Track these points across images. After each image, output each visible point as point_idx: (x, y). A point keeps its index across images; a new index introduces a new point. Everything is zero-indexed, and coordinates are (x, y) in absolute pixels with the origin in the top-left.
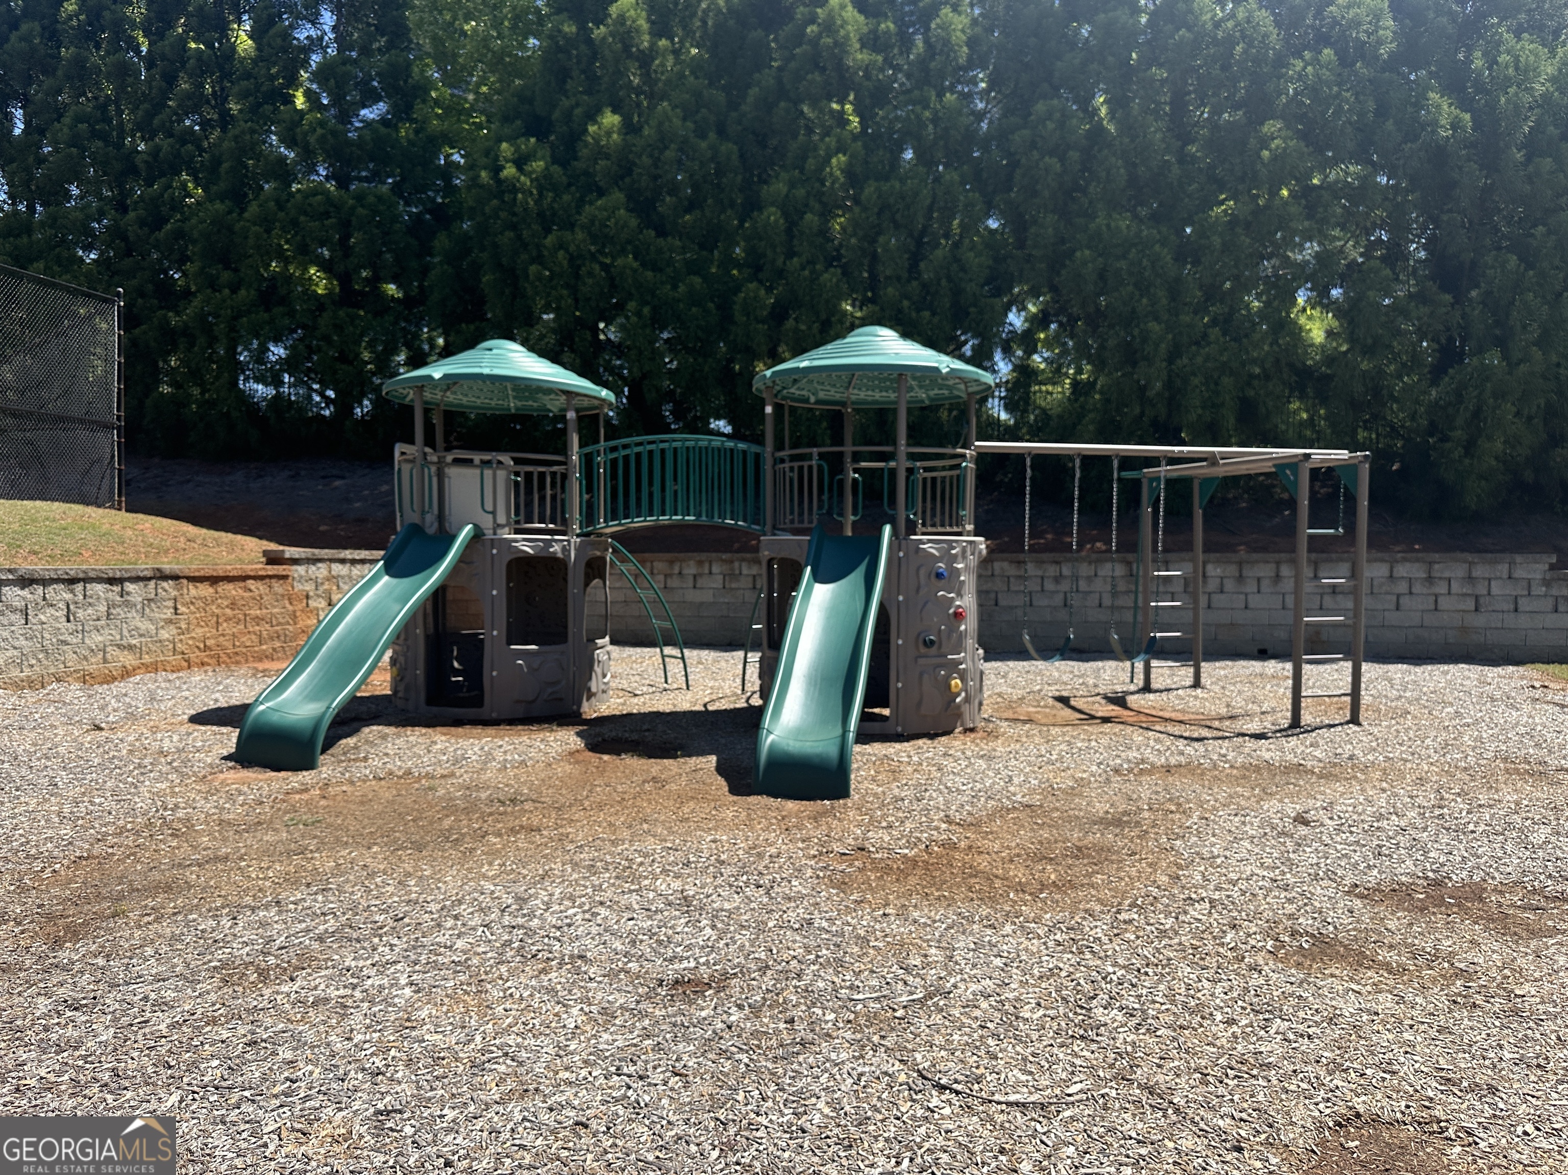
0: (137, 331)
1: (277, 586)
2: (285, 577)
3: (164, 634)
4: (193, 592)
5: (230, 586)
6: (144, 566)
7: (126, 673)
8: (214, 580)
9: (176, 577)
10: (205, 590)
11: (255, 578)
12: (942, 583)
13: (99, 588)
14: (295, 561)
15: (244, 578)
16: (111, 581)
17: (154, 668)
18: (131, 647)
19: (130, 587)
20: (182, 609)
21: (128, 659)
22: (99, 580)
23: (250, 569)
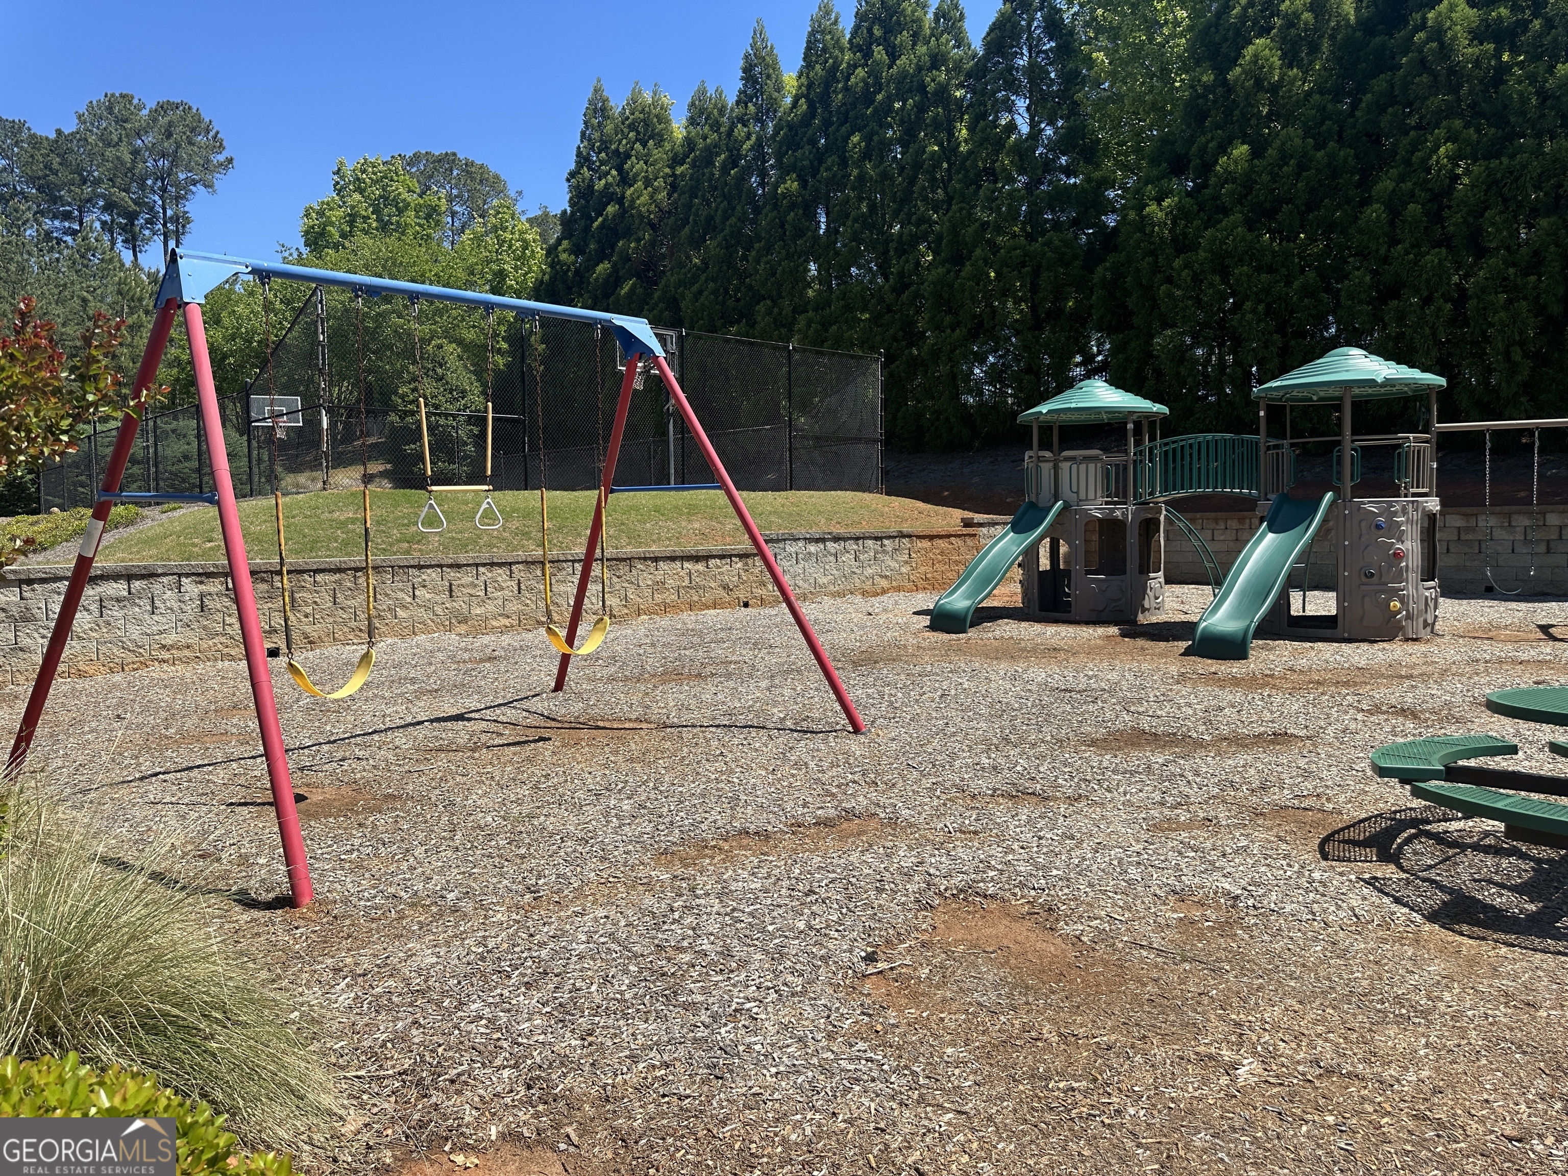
0: (893, 366)
1: (970, 542)
2: (975, 535)
3: (904, 570)
4: (919, 545)
5: (940, 541)
6: (893, 529)
7: (884, 592)
8: (931, 538)
9: (910, 536)
10: (926, 544)
11: (955, 536)
12: (1381, 532)
13: (870, 543)
14: (981, 525)
15: (949, 536)
16: (876, 538)
17: (898, 589)
18: (886, 577)
19: (886, 542)
20: (913, 555)
21: (884, 583)
22: (870, 538)
23: (952, 530)
